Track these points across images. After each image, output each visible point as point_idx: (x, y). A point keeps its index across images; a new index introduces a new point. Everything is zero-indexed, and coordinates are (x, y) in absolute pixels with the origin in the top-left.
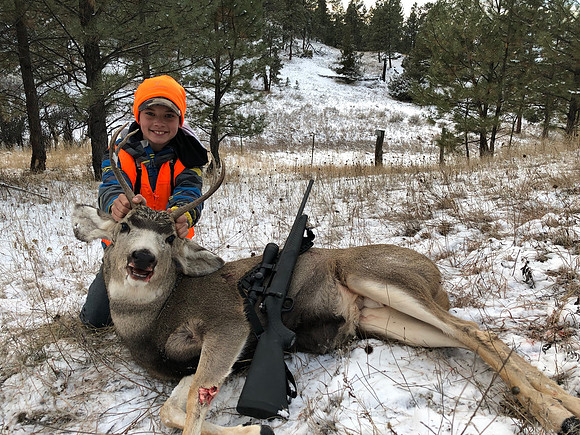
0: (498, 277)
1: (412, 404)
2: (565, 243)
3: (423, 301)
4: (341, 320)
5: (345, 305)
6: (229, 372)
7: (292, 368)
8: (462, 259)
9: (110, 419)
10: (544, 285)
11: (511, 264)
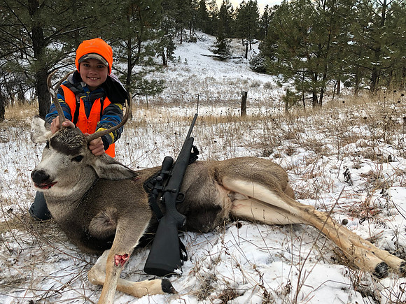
0: (328, 180)
1: (270, 261)
2: (372, 157)
3: (276, 192)
4: (219, 208)
5: (221, 198)
6: (137, 244)
7: (184, 242)
8: (303, 169)
9: (51, 281)
10: (359, 183)
11: (337, 171)
